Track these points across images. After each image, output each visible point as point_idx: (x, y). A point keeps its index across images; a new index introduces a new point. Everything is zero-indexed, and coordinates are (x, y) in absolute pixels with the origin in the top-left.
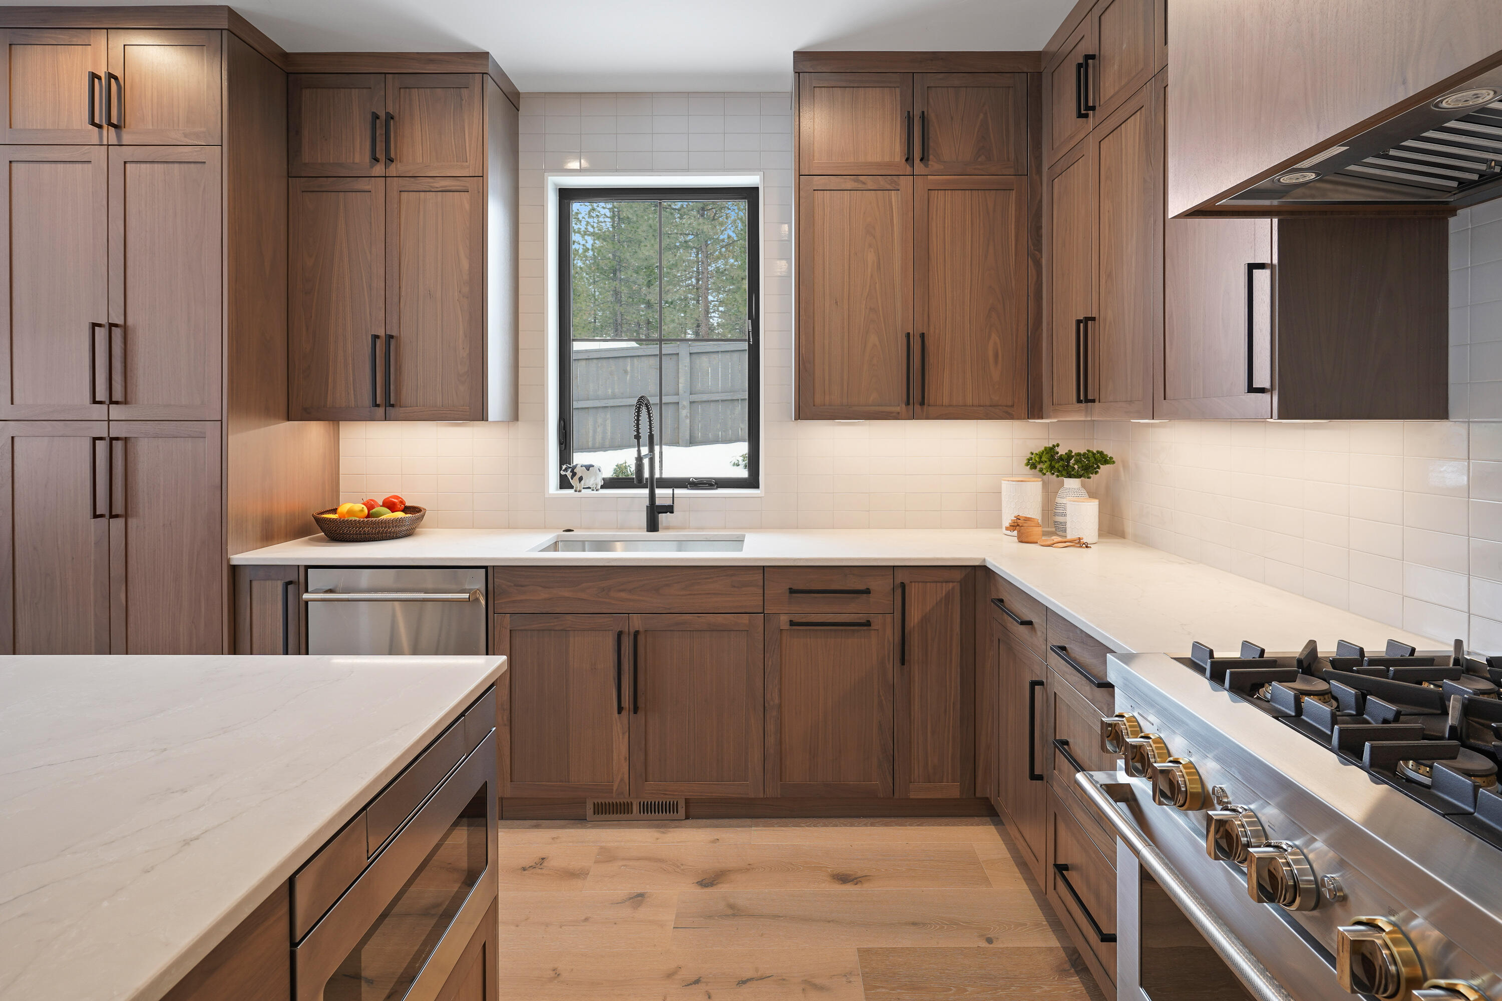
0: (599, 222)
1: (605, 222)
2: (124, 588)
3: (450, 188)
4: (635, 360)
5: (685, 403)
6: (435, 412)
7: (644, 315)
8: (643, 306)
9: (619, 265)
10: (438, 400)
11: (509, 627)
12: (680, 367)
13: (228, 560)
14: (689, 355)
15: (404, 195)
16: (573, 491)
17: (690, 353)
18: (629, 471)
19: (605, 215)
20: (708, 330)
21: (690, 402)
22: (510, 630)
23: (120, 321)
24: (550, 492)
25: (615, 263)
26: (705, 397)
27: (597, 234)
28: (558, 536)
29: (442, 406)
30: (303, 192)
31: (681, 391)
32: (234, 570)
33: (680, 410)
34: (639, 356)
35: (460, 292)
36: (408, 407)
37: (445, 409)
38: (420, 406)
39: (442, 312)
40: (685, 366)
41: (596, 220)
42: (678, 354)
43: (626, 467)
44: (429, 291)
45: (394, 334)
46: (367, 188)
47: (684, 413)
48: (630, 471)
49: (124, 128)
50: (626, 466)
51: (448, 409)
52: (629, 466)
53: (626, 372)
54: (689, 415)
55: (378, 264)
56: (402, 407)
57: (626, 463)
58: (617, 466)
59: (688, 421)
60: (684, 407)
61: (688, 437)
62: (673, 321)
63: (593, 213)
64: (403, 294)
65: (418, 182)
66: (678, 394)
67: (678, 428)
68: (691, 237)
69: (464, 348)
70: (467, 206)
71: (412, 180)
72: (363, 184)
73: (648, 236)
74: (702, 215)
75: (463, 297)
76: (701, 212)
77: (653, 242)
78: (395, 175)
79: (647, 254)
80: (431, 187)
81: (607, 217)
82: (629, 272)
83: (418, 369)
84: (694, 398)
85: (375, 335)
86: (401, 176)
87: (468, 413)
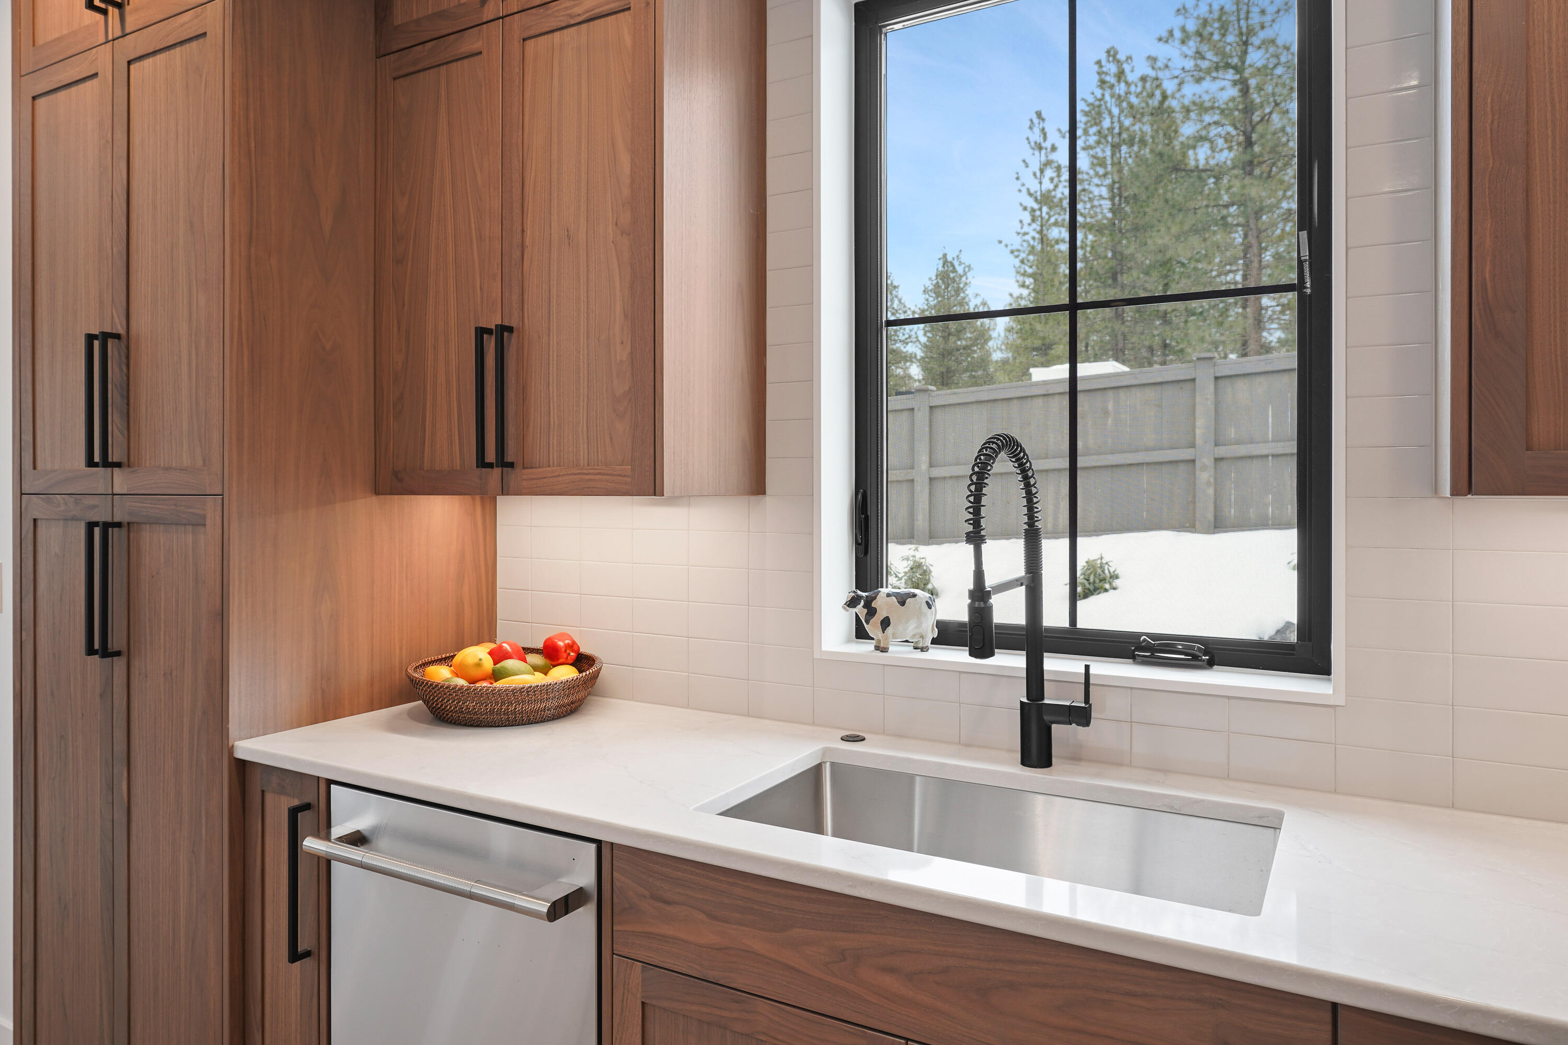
0: (1093, 207)
1: (1100, 205)
2: (125, 775)
3: (601, 9)
4: (1122, 393)
5: (1206, 461)
6: (575, 477)
7: (1158, 335)
8: (1158, 323)
9: (1120, 264)
10: (582, 453)
11: (639, 996)
12: (1198, 399)
13: (231, 750)
14: (1213, 379)
15: (530, 44)
16: (872, 647)
17: (1216, 378)
18: (1107, 572)
19: (1100, 196)
20: (1259, 348)
21: (1216, 459)
22: (643, 1003)
23: (121, 330)
24: (824, 649)
25: (1114, 263)
26: (1242, 450)
27: (1087, 224)
28: (825, 751)
29: (588, 465)
30: (394, 79)
31: (1199, 442)
32: (242, 768)
33: (1198, 473)
34: (1127, 387)
35: (616, 224)
36: (536, 468)
37: (592, 471)
38: (554, 466)
39: (588, 271)
40: (1207, 399)
41: (1088, 206)
42: (1194, 380)
43: (1101, 567)
44: (568, 231)
45: (513, 324)
46: (476, 46)
47: (1204, 476)
48: (1109, 572)
49: (128, 4)
50: (1101, 563)
51: (596, 471)
52: (1107, 563)
53: (1106, 413)
54: (1212, 480)
55: (492, 190)
56: (526, 468)
57: (1102, 558)
58: (1087, 562)
59: (1211, 491)
60: (1204, 468)
61: (1211, 516)
62: (1202, 340)
63: (1084, 196)
64: (528, 241)
65: (550, 12)
66: (1193, 445)
67: (1194, 502)
68: (1233, 209)
69: (622, 343)
70: (628, 39)
71: (542, 11)
72: (471, 43)
73: (1162, 217)
74: (1250, 173)
75: (622, 235)
76: (1248, 169)
77: (1169, 223)
78: (516, 10)
79: (1160, 242)
80: (571, 16)
81: (1104, 198)
82: (1135, 273)
83: (551, 388)
84: (1222, 451)
85: (481, 328)
86: (526, 7)
87: (629, 479)
